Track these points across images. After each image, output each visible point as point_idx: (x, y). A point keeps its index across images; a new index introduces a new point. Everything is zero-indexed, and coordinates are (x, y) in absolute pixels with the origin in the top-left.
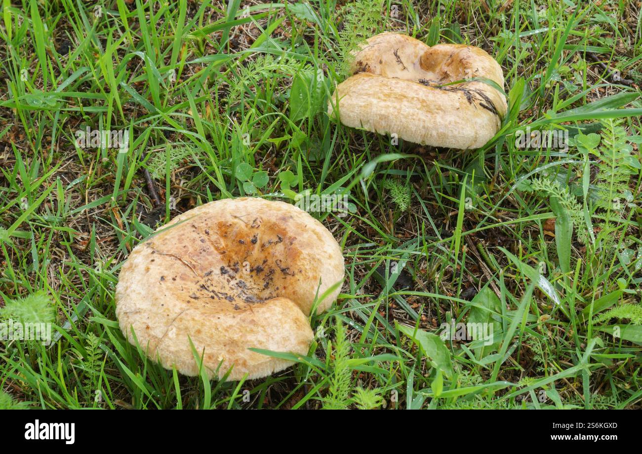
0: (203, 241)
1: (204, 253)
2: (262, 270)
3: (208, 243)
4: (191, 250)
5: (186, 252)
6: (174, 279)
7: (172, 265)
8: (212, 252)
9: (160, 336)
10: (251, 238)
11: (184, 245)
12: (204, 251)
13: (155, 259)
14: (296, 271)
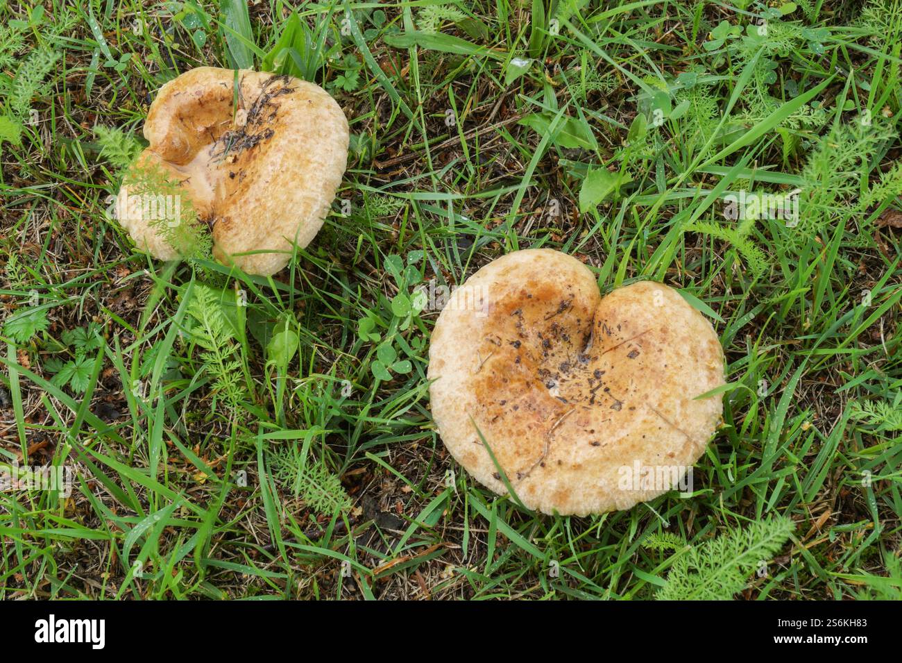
0: (516, 408)
1: (534, 406)
2: (548, 341)
3: (517, 402)
4: (533, 421)
5: (538, 426)
6: (592, 432)
7: (564, 438)
8: (529, 397)
9: (683, 439)
10: (512, 347)
11: (527, 429)
12: (530, 406)
13: (556, 459)
14: (569, 291)
